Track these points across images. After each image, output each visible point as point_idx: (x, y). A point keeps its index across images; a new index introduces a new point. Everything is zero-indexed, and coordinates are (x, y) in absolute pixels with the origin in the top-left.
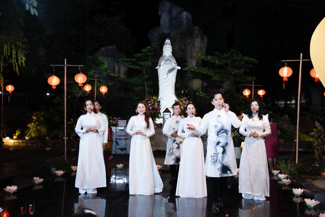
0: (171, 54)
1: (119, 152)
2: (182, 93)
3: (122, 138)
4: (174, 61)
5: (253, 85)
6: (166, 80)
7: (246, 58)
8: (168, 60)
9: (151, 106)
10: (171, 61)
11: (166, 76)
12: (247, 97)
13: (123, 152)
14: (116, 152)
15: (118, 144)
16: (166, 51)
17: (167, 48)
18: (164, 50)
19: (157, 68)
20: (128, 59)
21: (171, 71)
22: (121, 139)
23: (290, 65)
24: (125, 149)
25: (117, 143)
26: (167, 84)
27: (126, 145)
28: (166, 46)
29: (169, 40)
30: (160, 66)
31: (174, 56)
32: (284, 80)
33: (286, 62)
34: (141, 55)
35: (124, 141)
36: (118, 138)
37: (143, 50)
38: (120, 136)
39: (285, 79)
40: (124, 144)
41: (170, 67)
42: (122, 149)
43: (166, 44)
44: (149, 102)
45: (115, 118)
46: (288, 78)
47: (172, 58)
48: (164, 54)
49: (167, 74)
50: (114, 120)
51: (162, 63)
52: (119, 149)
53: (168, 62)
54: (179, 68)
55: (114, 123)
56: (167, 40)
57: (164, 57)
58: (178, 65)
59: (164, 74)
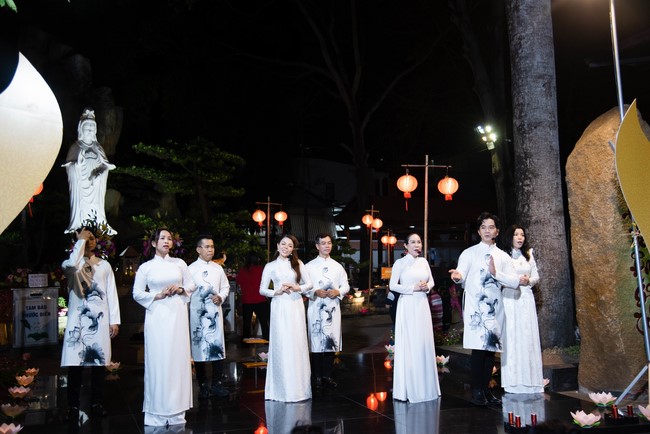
0: (95, 140)
1: (30, 342)
2: (159, 215)
3: (38, 311)
4: (101, 153)
5: (268, 204)
6: (88, 191)
7: (227, 155)
8: (90, 150)
10: (96, 153)
11: (88, 182)
13: (41, 342)
14: (23, 343)
15: (29, 327)
16: (87, 133)
17: (88, 127)
18: (80, 130)
19: (67, 165)
21: (97, 172)
22: (35, 315)
23: (413, 173)
24: (45, 335)
25: (25, 324)
26: (90, 198)
27: (47, 326)
28: (85, 122)
29: (92, 113)
30: (75, 161)
32: (405, 196)
33: (408, 168)
35: (41, 320)
36: (28, 312)
38: (34, 308)
39: (407, 195)
40: (41, 326)
41: (95, 165)
42: (37, 336)
43: (87, 118)
45: (19, 271)
46: (412, 193)
47: (97, 148)
48: (80, 139)
49: (90, 179)
50: (19, 275)
51: (80, 157)
52: (30, 336)
53: (91, 154)
54: (112, 167)
55: (19, 280)
56: (88, 111)
57: (80, 143)
58: (110, 162)
59: (84, 177)
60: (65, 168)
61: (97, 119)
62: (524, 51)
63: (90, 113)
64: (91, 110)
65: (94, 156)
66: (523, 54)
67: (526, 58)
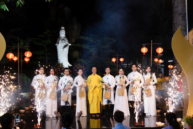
0: (65, 36)
4: (67, 40)
5: (117, 56)
6: (62, 53)
8: (63, 40)
9: (60, 69)
10: (65, 41)
11: (62, 50)
12: (114, 62)
16: (62, 34)
17: (62, 32)
18: (60, 33)
19: (56, 44)
20: (35, 39)
21: (65, 47)
26: (63, 55)
29: (64, 28)
30: (58, 43)
31: (67, 37)
33: (145, 45)
34: (43, 36)
37: (44, 33)
39: (144, 54)
41: (65, 44)
43: (62, 30)
44: (58, 67)
47: (65, 39)
48: (60, 36)
49: (63, 49)
51: (60, 42)
53: (63, 41)
54: (70, 45)
56: (62, 27)
57: (60, 37)
58: (69, 43)
59: (61, 48)
60: (56, 45)
61: (65, 30)
62: (175, 5)
63: (63, 28)
64: (63, 27)
65: (64, 41)
66: (175, 7)
67: (176, 8)
